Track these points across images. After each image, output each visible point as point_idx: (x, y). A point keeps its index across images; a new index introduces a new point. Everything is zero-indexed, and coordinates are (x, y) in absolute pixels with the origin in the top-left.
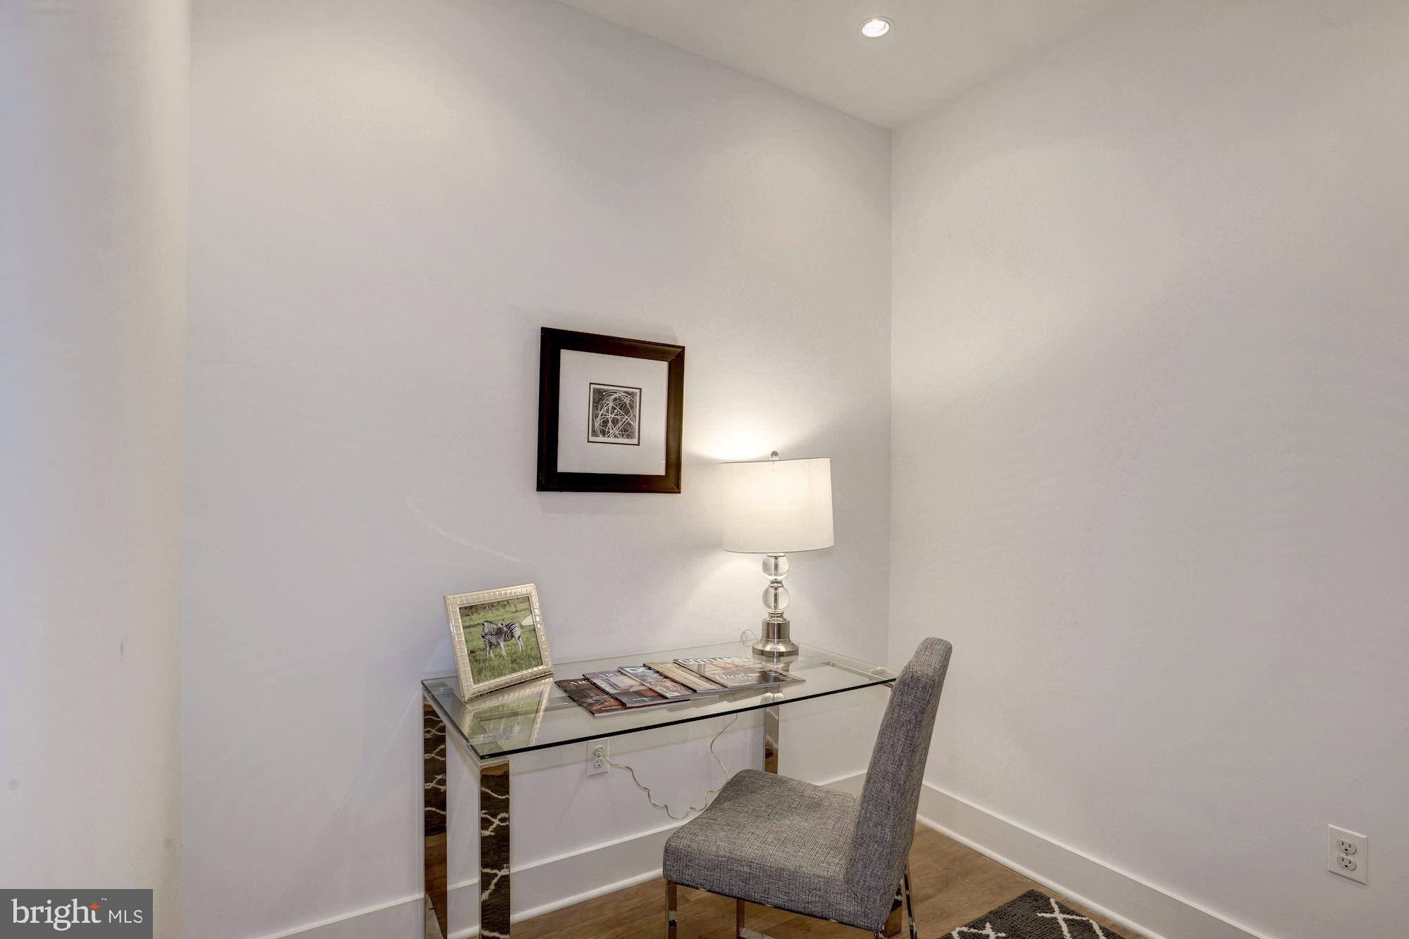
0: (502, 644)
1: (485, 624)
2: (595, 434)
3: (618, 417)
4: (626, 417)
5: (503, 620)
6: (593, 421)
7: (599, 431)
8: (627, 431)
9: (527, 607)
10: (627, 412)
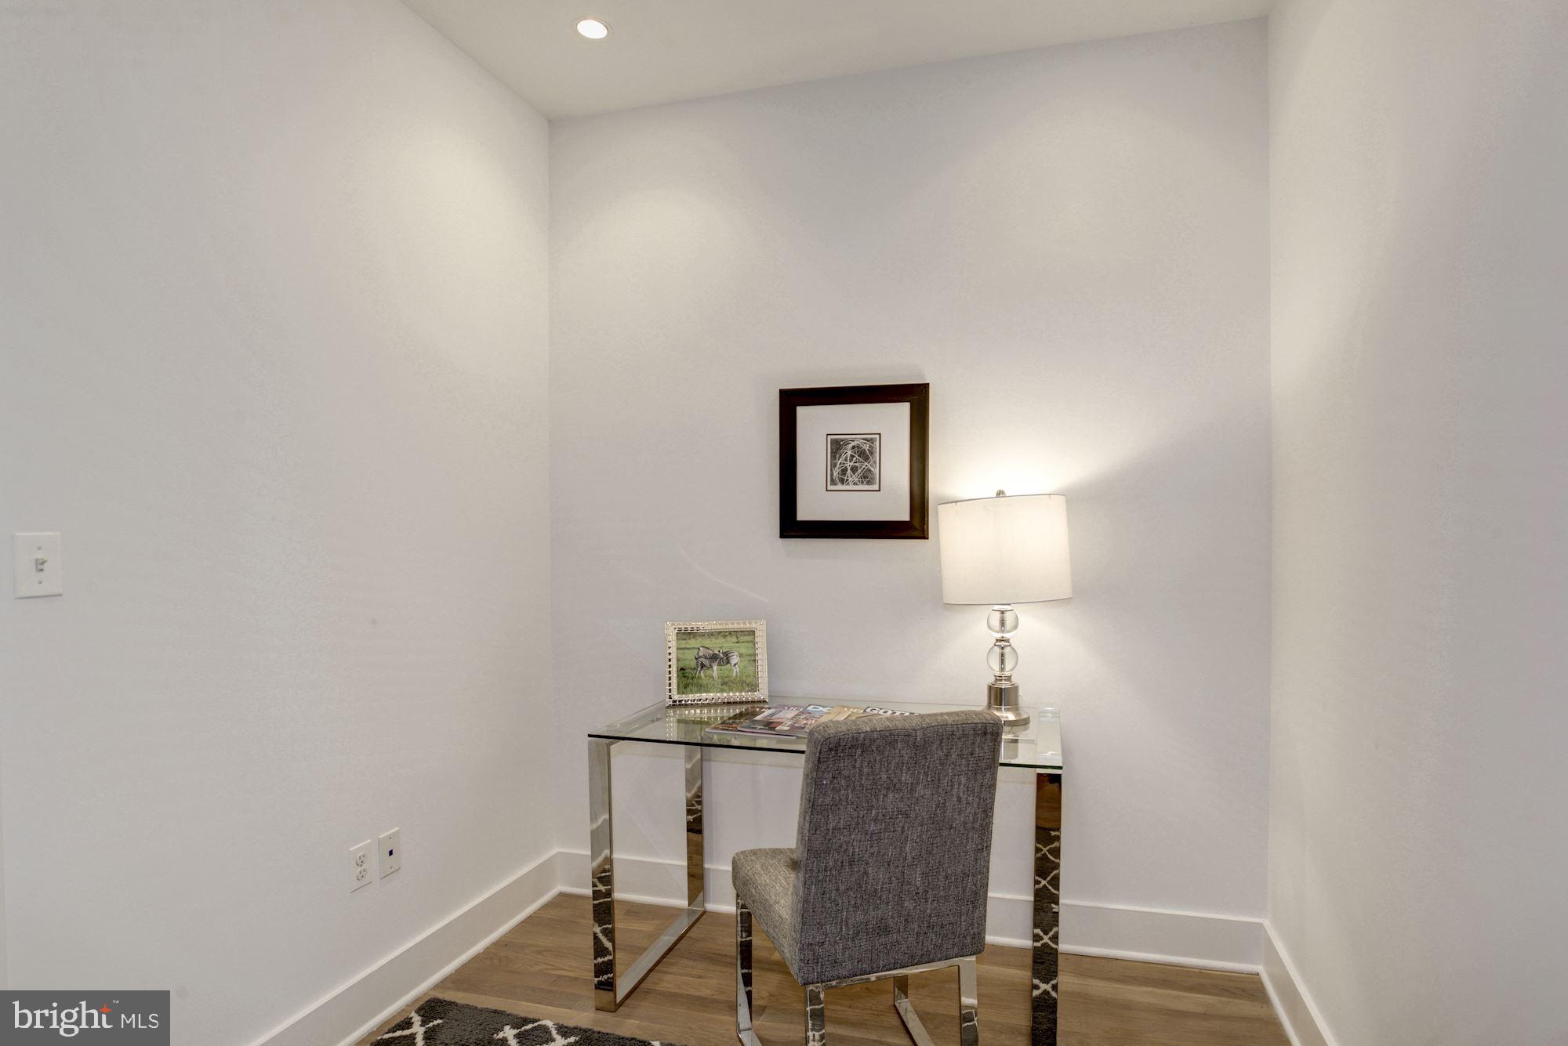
0: (715, 668)
1: (701, 649)
2: (833, 482)
3: (857, 464)
4: (866, 464)
5: (721, 648)
6: (831, 470)
7: (837, 479)
8: (867, 477)
9: (751, 640)
10: (867, 459)
